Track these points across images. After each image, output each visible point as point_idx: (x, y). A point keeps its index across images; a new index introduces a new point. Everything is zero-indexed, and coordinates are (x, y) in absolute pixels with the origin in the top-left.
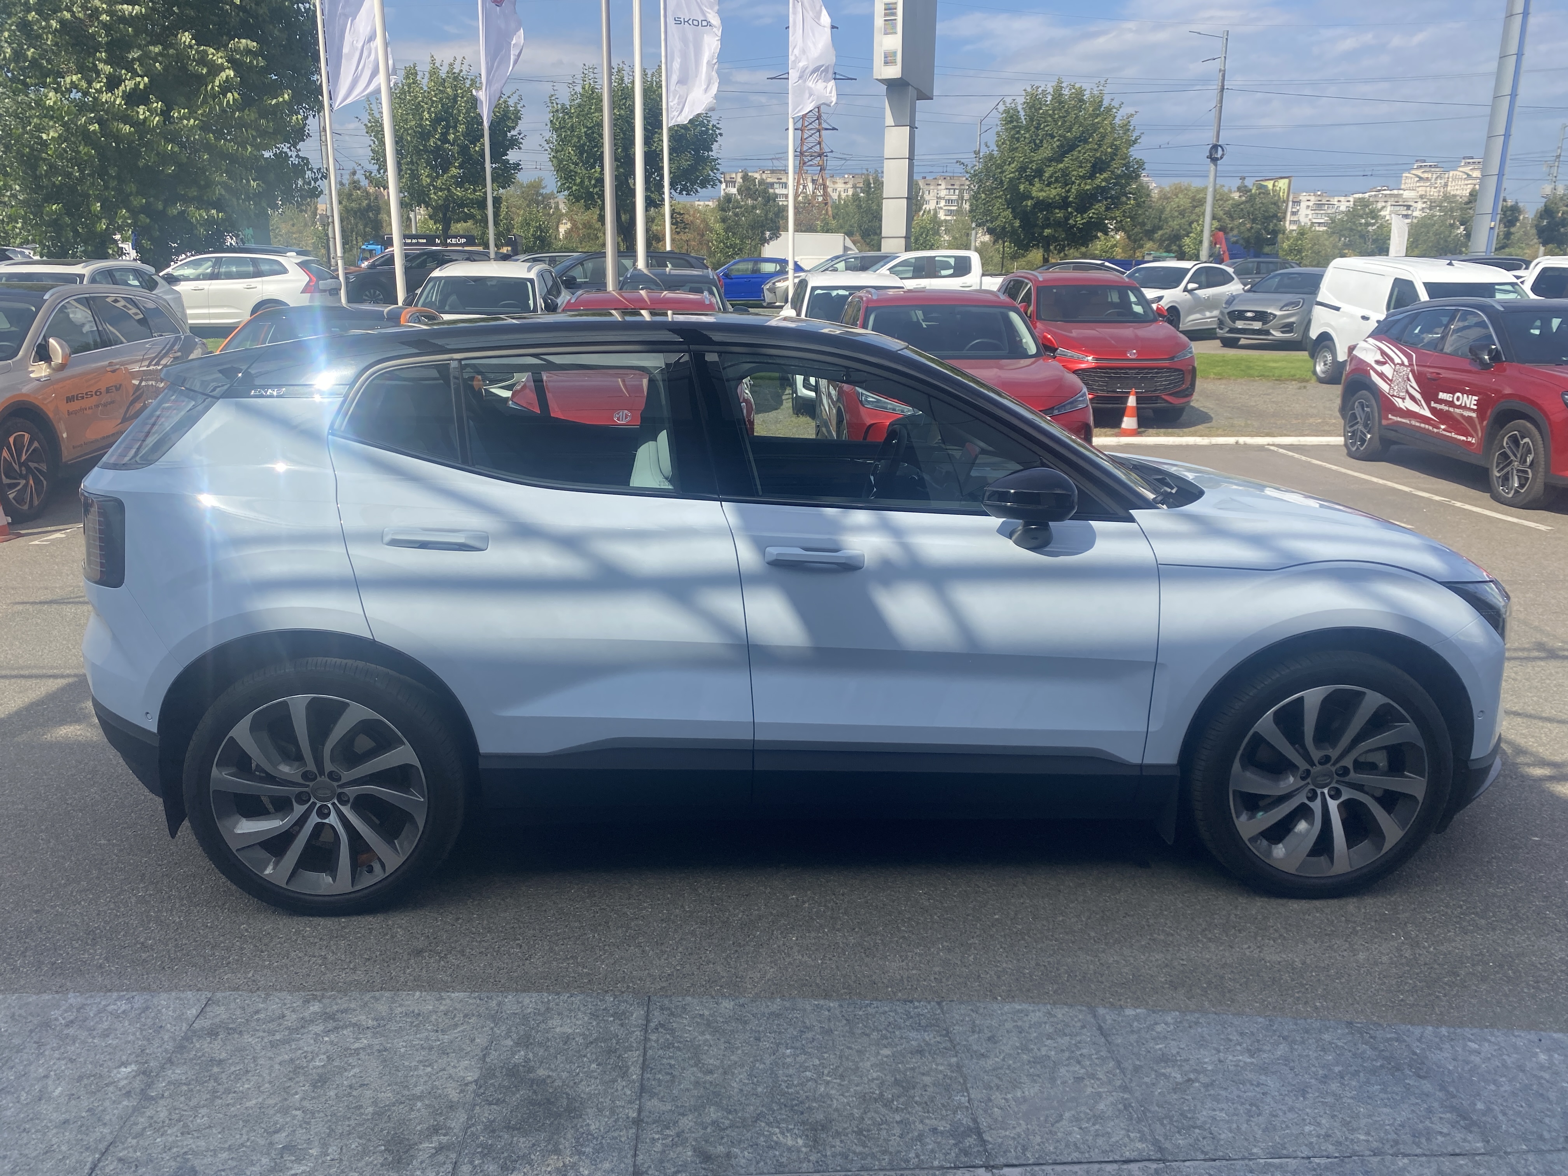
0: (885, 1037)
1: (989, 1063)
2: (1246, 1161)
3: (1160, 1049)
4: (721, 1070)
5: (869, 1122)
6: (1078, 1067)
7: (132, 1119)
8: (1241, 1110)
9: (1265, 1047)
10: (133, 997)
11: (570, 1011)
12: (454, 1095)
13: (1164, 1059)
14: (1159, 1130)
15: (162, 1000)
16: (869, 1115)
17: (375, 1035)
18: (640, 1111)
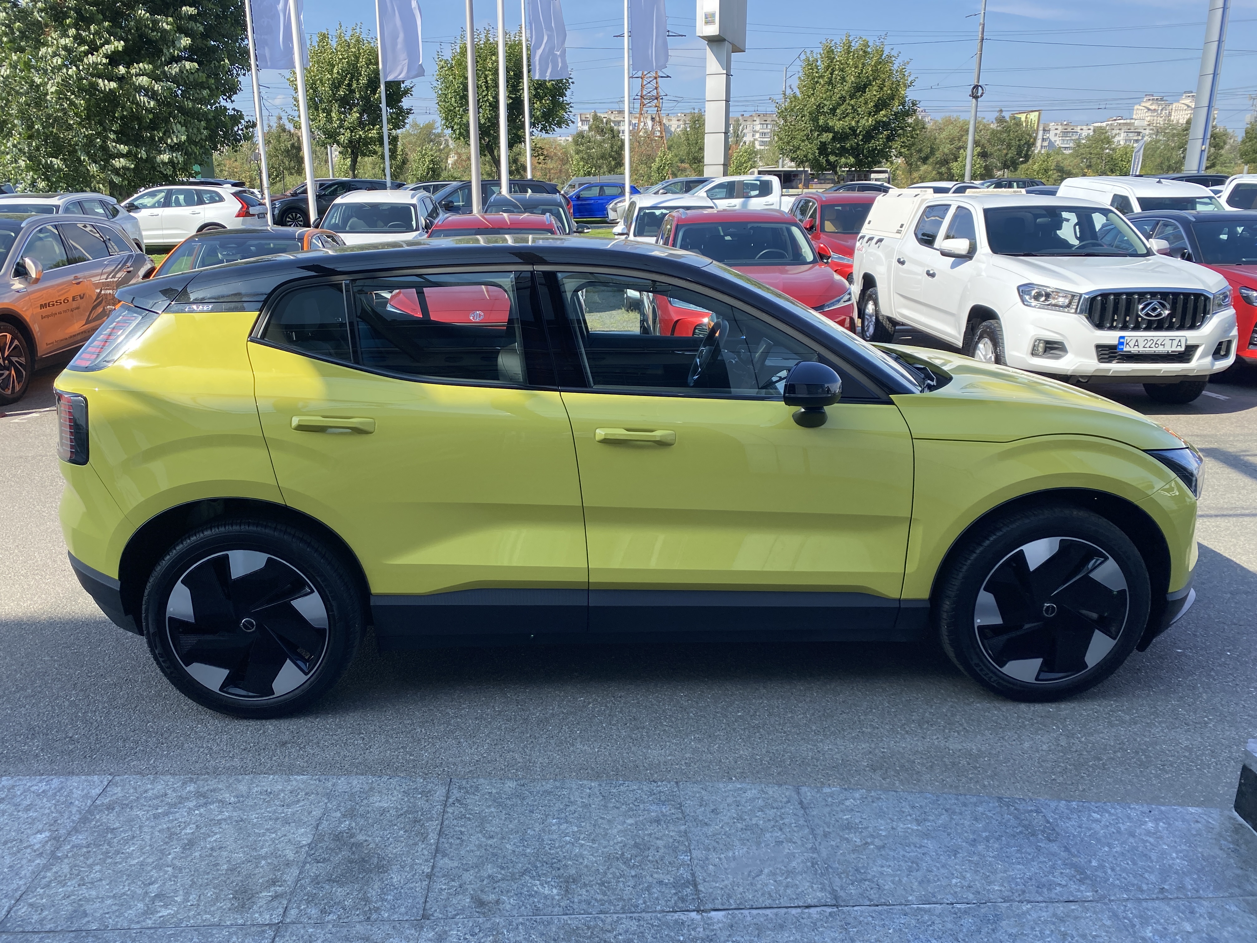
0: (631, 809)
1: (710, 831)
2: (903, 907)
3: (847, 819)
4: (500, 836)
5: (611, 876)
6: (780, 833)
7: (42, 873)
8: (904, 866)
9: (930, 818)
10: (52, 780)
11: (388, 789)
12: (291, 855)
13: (849, 827)
14: (837, 882)
15: (74, 782)
16: (611, 871)
17: (235, 809)
18: (433, 867)
